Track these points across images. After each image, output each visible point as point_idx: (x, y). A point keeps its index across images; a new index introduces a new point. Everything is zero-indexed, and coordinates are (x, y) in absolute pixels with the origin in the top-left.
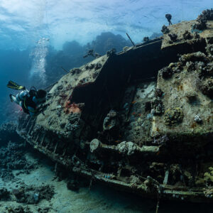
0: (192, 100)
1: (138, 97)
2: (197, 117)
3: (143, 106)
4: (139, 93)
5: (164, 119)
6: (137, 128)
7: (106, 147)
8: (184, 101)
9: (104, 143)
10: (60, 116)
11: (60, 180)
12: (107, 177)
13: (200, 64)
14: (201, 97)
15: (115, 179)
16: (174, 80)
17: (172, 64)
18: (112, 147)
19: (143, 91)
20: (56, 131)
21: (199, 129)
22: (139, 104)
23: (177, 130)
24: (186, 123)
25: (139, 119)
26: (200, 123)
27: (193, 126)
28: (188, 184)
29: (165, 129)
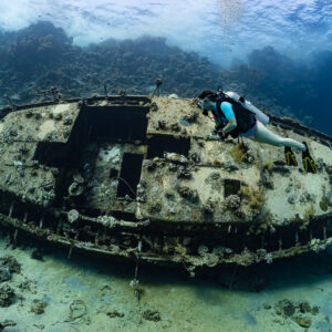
0: (169, 196)
1: (101, 159)
3: (107, 172)
4: (102, 154)
5: (147, 207)
6: (101, 195)
7: (86, 218)
8: (162, 195)
10: (22, 176)
12: (88, 246)
13: (181, 168)
14: (176, 195)
16: (156, 174)
17: (157, 158)
18: (94, 219)
19: (107, 153)
20: (20, 196)
22: (102, 167)
23: (156, 216)
24: (163, 212)
26: (173, 214)
29: (147, 214)
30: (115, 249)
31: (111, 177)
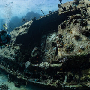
0: (78, 38)
1: (48, 40)
2: (81, 47)
3: (50, 44)
4: (48, 38)
5: (64, 49)
6: (48, 55)
7: (34, 65)
8: (74, 39)
9: (32, 63)
10: (10, 50)
11: (11, 82)
13: (80, 20)
14: (82, 36)
15: (39, 81)
16: (67, 29)
17: (65, 21)
18: (37, 65)
19: (50, 37)
20: (8, 58)
21: (83, 53)
22: (49, 43)
23: (72, 54)
24: (76, 50)
25: (49, 51)
26: (83, 49)
27: (80, 52)
28: (77, 81)
29: (65, 54)
30: (49, 82)
31: (52, 46)
